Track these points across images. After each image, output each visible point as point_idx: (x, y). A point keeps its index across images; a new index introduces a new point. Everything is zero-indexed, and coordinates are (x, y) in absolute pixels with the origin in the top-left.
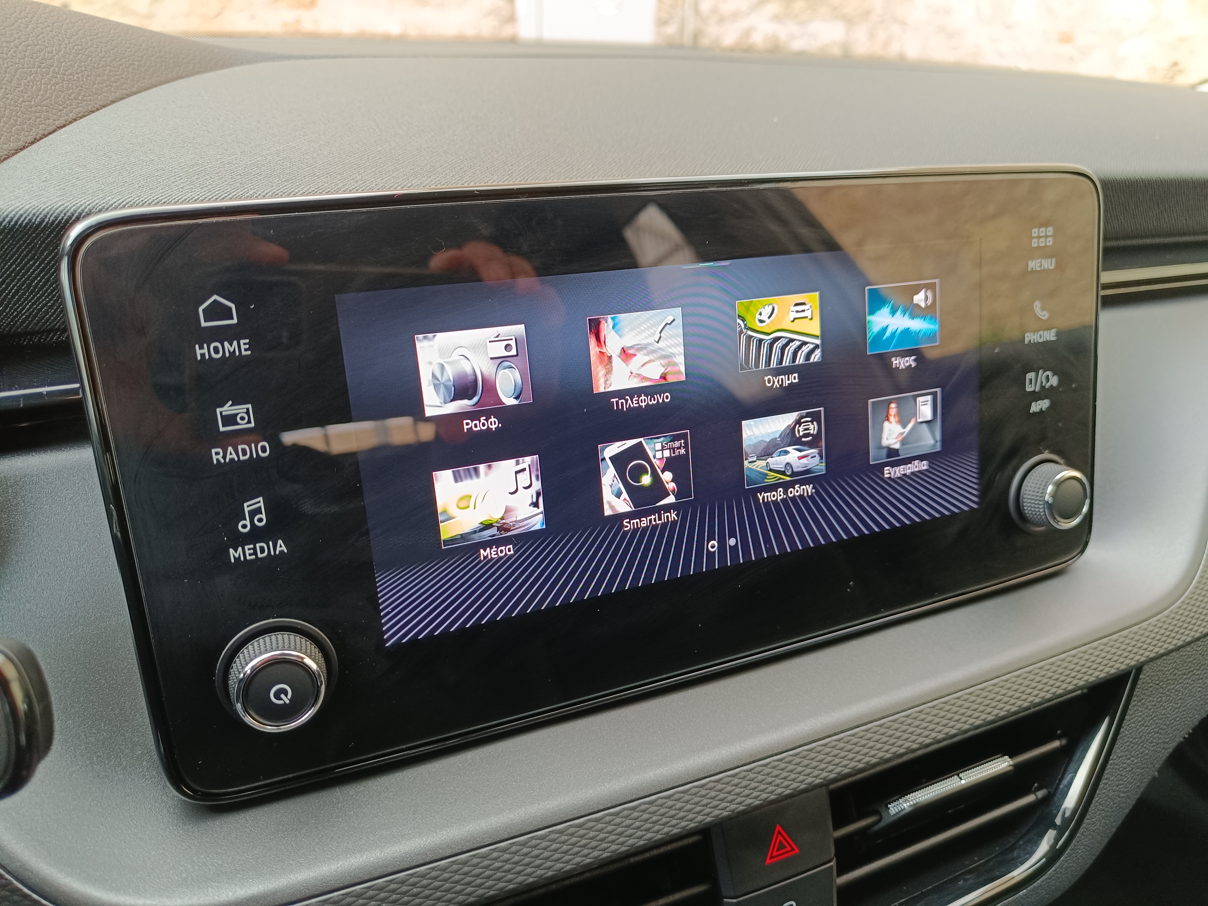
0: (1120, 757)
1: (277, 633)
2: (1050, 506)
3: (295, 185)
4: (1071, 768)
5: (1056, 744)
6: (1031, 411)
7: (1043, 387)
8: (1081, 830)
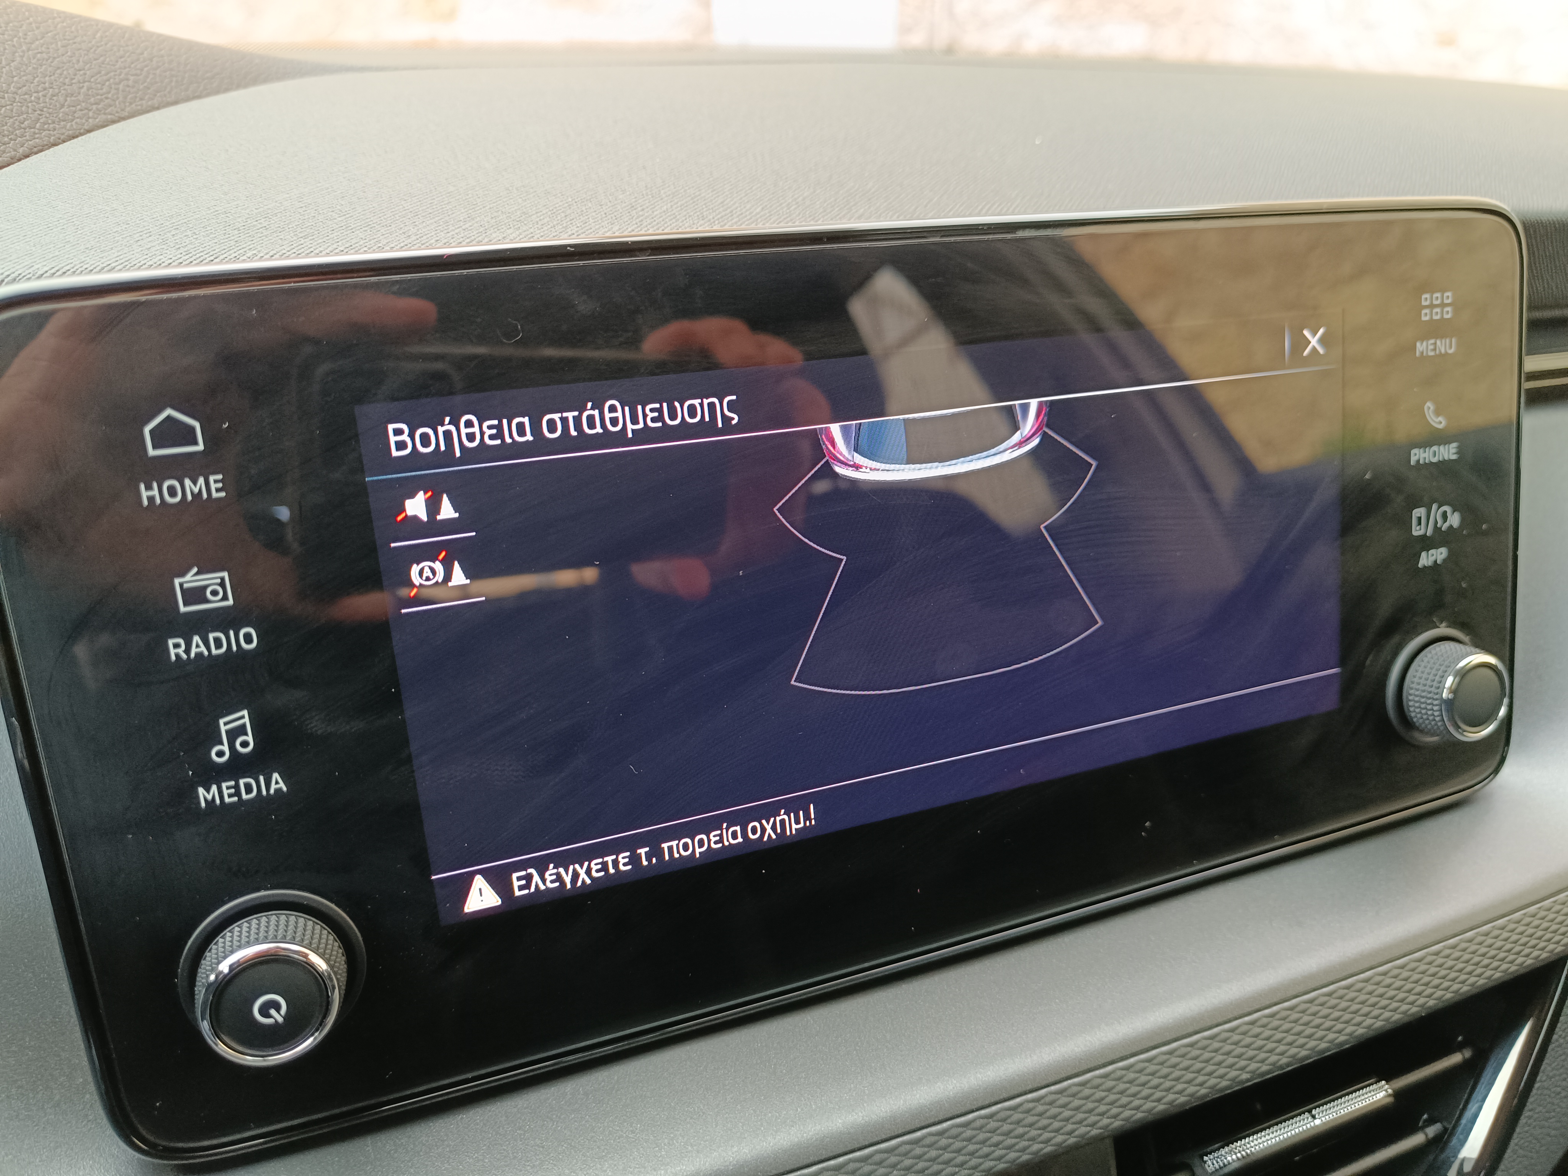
1: (270, 913)
2: (1450, 708)
3: (315, 243)
4: (1476, 1095)
5: (1456, 1059)
6: (1420, 565)
7: (1437, 530)
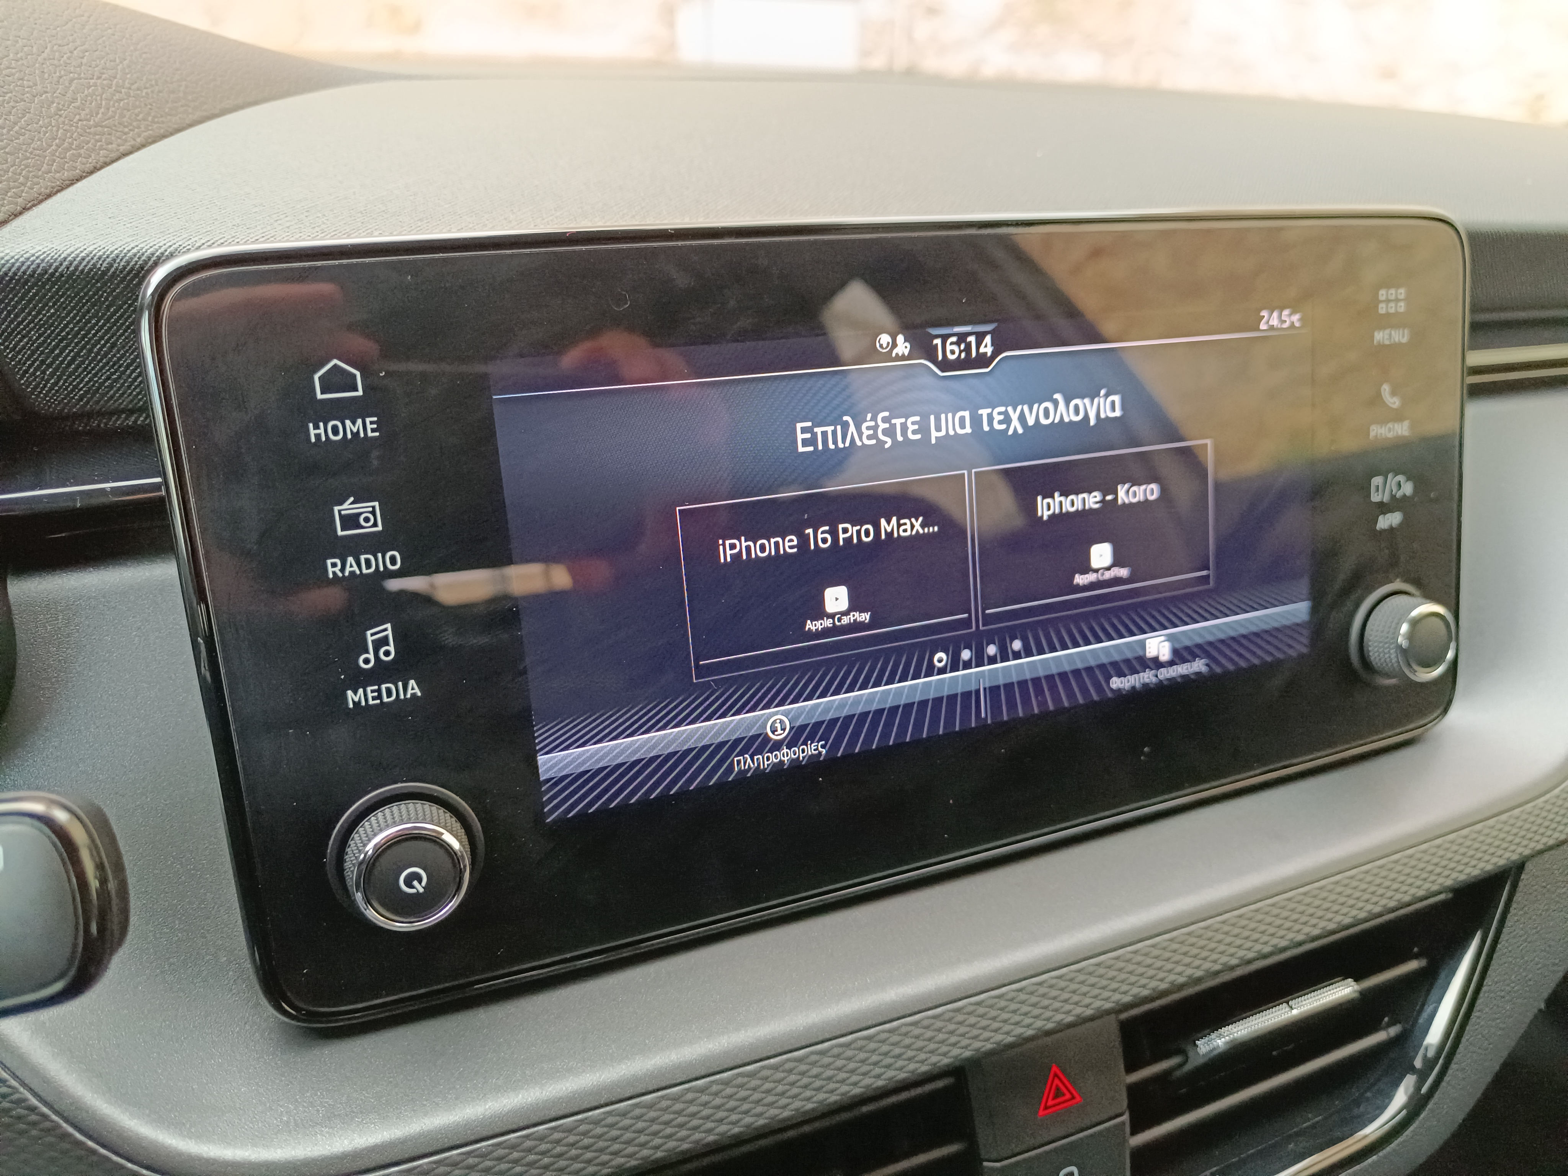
0: (1497, 983)
1: (407, 802)
2: (1404, 652)
4: (1433, 997)
5: (1413, 965)
6: (1378, 528)
7: (1393, 497)
8: (1446, 1079)
